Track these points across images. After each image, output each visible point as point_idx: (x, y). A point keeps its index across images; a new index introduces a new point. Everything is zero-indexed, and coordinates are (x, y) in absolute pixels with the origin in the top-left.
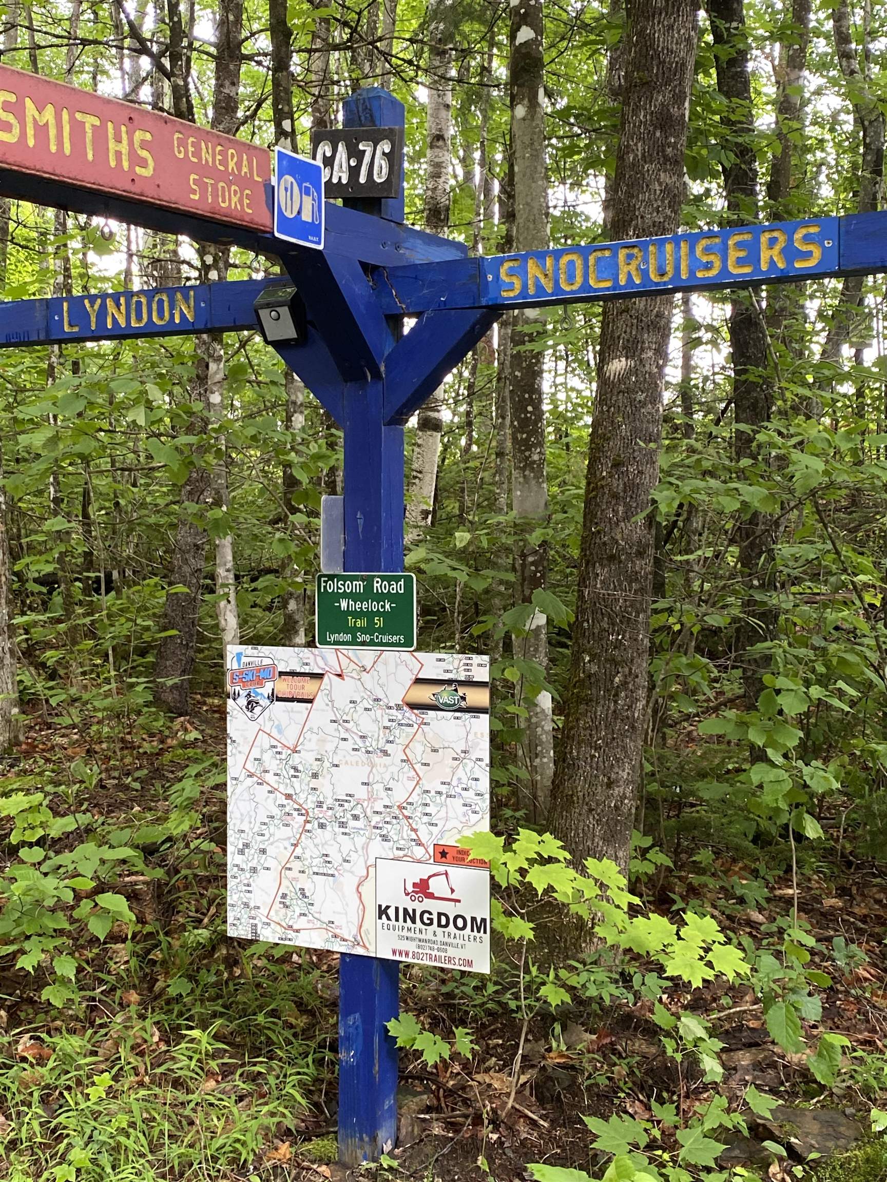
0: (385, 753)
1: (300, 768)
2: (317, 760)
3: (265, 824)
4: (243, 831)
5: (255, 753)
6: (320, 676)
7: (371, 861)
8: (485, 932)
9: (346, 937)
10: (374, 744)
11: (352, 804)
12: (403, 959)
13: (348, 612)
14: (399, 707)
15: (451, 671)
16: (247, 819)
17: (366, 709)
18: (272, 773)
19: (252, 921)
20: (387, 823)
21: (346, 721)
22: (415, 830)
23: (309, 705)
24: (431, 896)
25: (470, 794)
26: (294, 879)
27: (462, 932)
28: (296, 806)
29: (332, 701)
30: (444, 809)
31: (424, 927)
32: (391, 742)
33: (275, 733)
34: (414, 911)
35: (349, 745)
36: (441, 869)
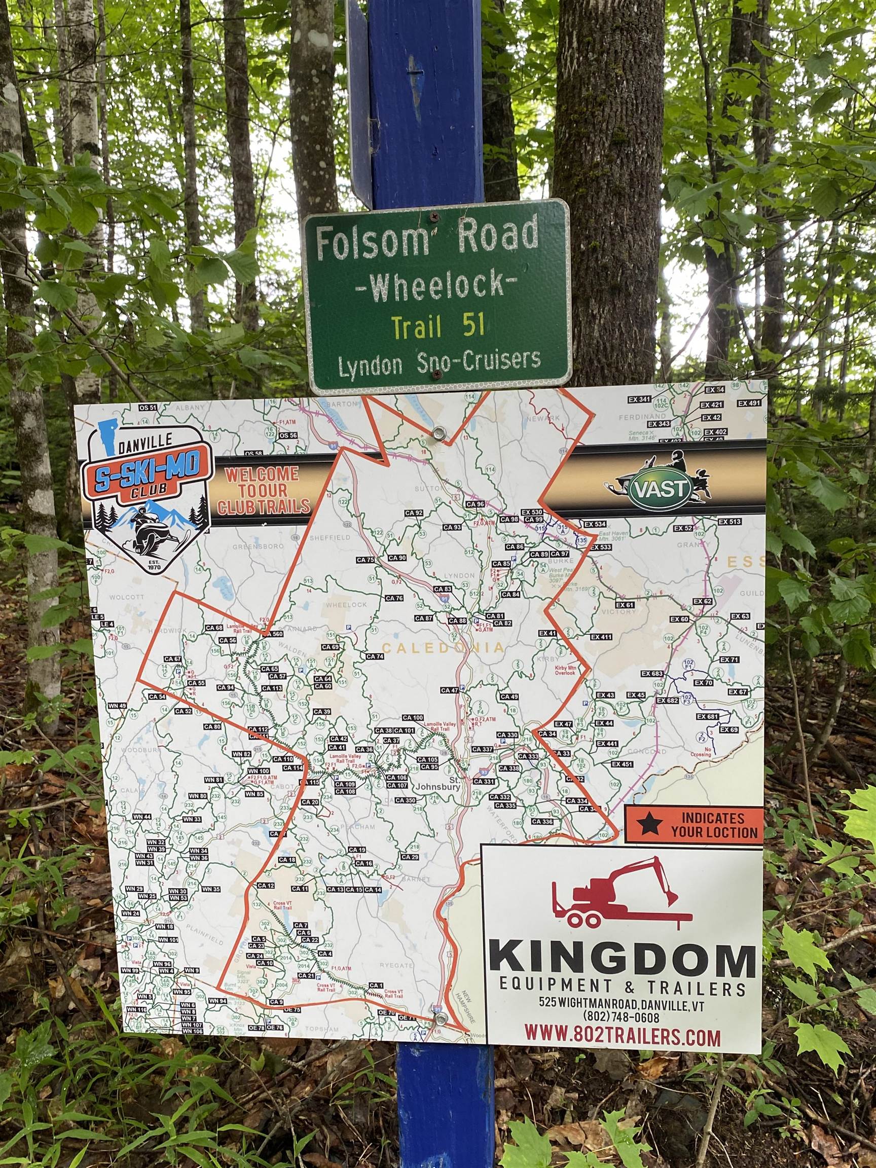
0: (499, 620)
1: (284, 668)
2: (324, 647)
3: (199, 796)
4: (145, 816)
5: (168, 644)
6: (326, 461)
7: (470, 852)
8: (751, 973)
9: (412, 1012)
10: (470, 602)
11: (418, 737)
12: (554, 1042)
13: (391, 306)
14: (530, 516)
15: (667, 424)
16: (154, 791)
17: (447, 527)
18: (211, 685)
19: (180, 999)
20: (509, 768)
21: (398, 558)
22: (579, 781)
23: (302, 529)
24: (621, 913)
25: (718, 692)
26: (280, 905)
27: (694, 980)
28: (276, 752)
29: (358, 515)
30: (649, 730)
31: (602, 977)
32: (511, 595)
33: (214, 597)
34: (578, 946)
35: (408, 609)
36: (644, 855)
